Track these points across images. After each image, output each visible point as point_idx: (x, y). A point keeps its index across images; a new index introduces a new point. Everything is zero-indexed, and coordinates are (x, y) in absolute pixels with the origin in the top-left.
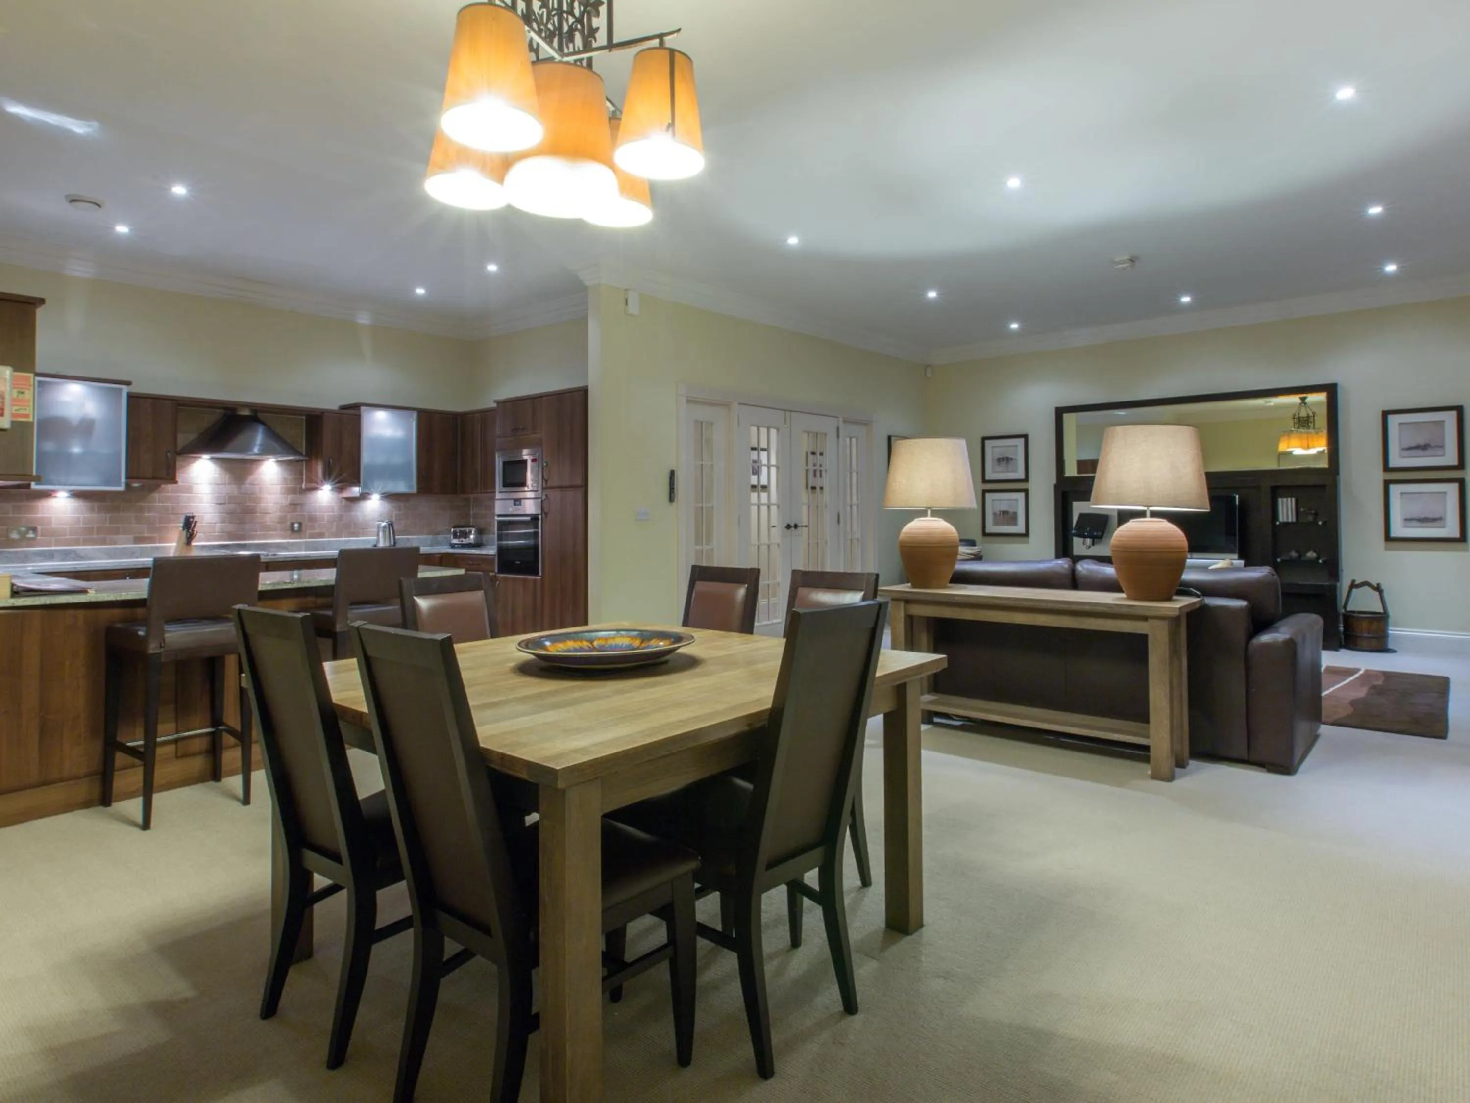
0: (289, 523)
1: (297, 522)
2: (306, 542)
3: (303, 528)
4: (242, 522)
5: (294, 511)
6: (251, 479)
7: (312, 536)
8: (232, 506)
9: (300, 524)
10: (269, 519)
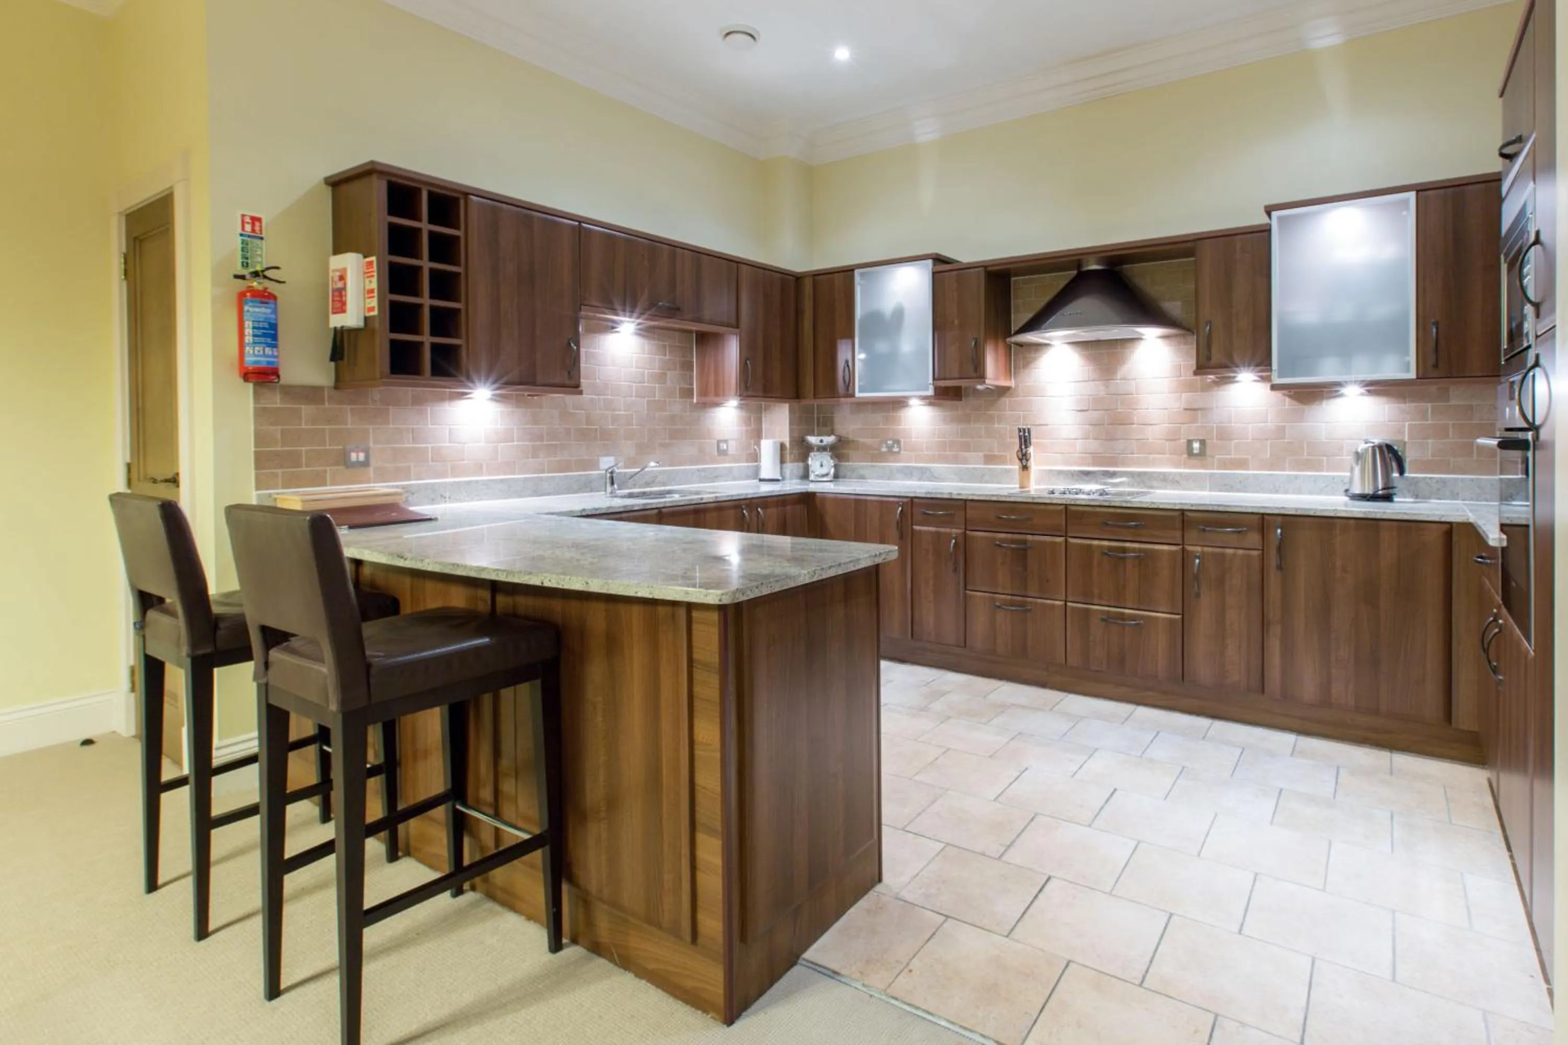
0: (1183, 441)
1: (1196, 440)
2: (1212, 474)
3: (1209, 452)
4: (1111, 438)
5: (1194, 420)
6: (1123, 371)
7: (1224, 465)
8: (1096, 414)
9: (1203, 443)
10: (1155, 433)
